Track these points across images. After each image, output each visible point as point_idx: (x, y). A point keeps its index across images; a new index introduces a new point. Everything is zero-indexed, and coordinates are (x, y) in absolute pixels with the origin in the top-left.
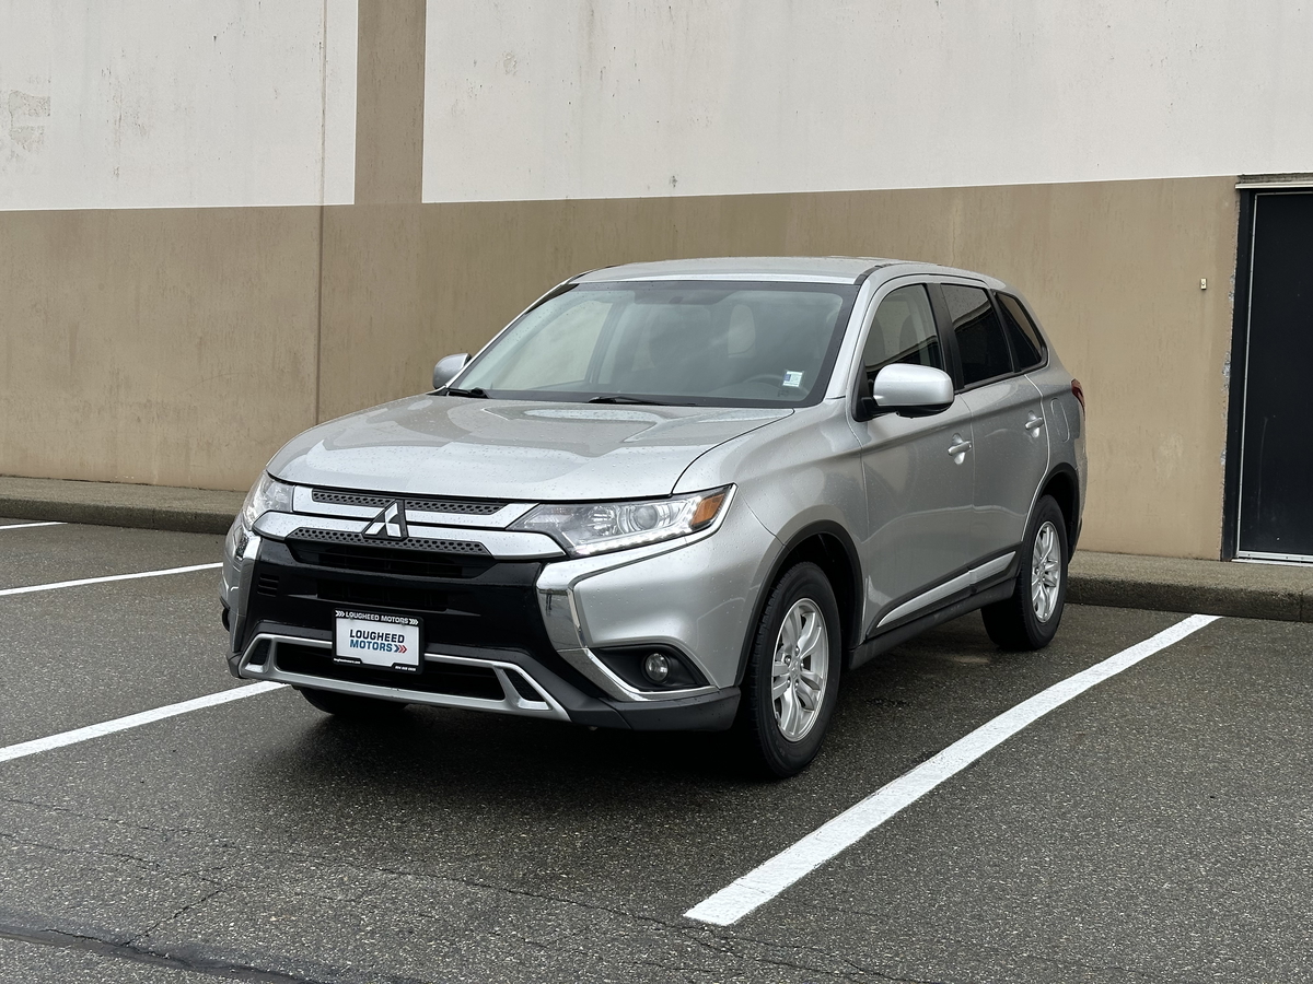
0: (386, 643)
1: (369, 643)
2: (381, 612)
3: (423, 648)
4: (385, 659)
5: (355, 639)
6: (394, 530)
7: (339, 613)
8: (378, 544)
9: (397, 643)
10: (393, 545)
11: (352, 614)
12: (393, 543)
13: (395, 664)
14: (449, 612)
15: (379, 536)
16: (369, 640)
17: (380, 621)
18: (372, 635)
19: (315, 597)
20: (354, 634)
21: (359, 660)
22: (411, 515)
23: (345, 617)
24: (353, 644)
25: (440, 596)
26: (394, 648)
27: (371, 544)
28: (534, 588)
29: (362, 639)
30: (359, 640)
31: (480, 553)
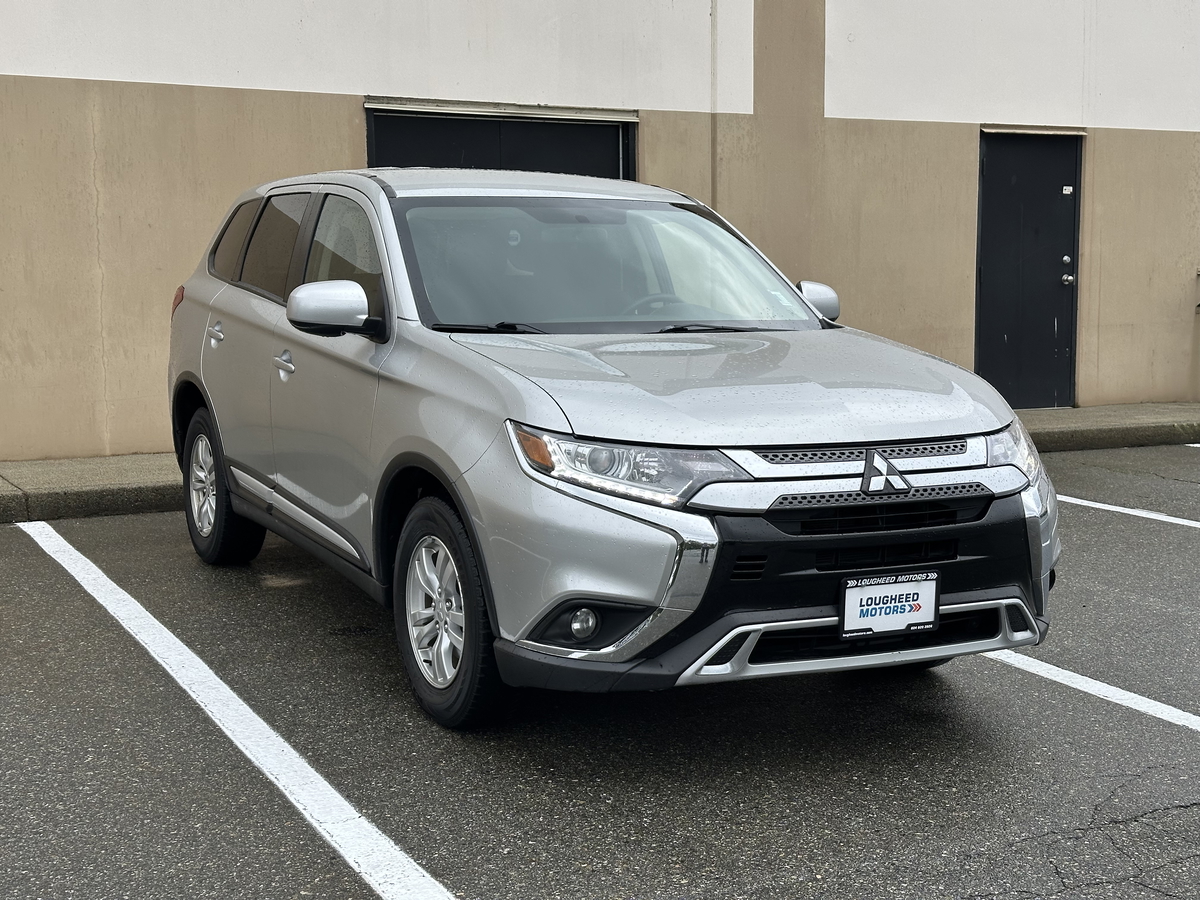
0: (900, 605)
1: (881, 608)
2: (897, 573)
3: (938, 604)
4: (895, 622)
5: (865, 608)
6: (898, 483)
7: (851, 583)
8: (885, 500)
9: (911, 603)
10: (902, 499)
11: (866, 581)
12: (902, 496)
13: (910, 626)
14: (959, 558)
15: (886, 492)
16: (881, 605)
17: (895, 582)
18: (885, 600)
19: (815, 571)
20: (864, 603)
21: (870, 630)
23: (857, 586)
24: (863, 614)
25: (947, 546)
26: (908, 608)
27: (877, 501)
28: (1025, 519)
29: (873, 606)
30: (870, 608)
31: (983, 493)
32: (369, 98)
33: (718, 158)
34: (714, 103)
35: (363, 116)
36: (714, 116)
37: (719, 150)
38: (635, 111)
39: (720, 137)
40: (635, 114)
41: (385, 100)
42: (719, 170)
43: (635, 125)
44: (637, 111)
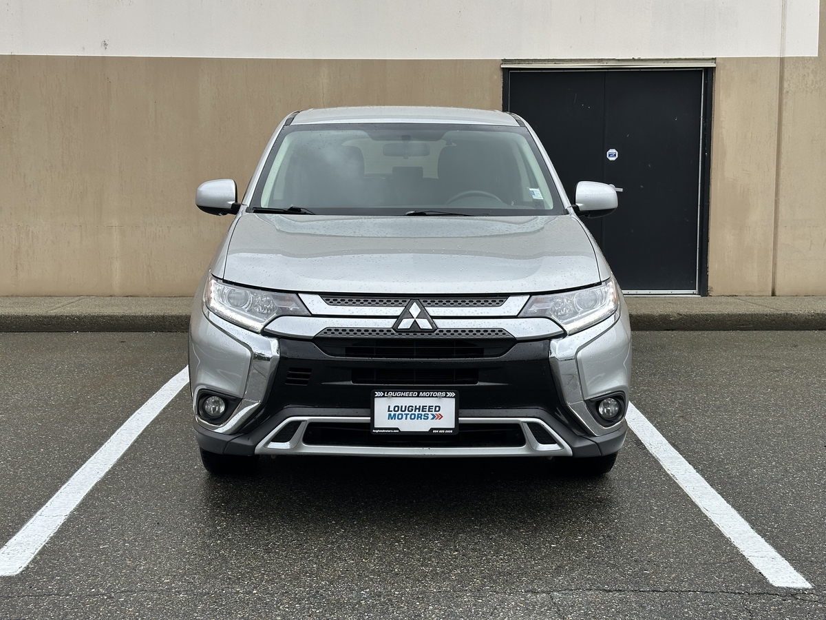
0: (423, 413)
1: (407, 415)
2: (419, 390)
3: (457, 416)
4: (422, 426)
5: (392, 413)
6: (424, 324)
7: (378, 394)
8: (411, 336)
9: (434, 413)
10: (426, 336)
11: (391, 394)
12: (426, 334)
13: (432, 429)
14: (479, 384)
15: (412, 330)
16: (407, 412)
17: (418, 396)
18: (410, 409)
19: (351, 383)
20: (392, 409)
21: (397, 429)
22: (433, 311)
23: (384, 396)
24: (390, 417)
25: (473, 373)
26: (431, 417)
27: (404, 336)
28: (548, 358)
29: (400, 412)
30: (397, 413)
31: (504, 336)
32: (505, 61)
33: (785, 91)
34: (783, 50)
35: (500, 74)
36: (782, 60)
37: (786, 85)
38: (713, 59)
39: (786, 75)
40: (714, 61)
41: (517, 61)
42: (784, 101)
43: (713, 69)
44: (715, 59)
